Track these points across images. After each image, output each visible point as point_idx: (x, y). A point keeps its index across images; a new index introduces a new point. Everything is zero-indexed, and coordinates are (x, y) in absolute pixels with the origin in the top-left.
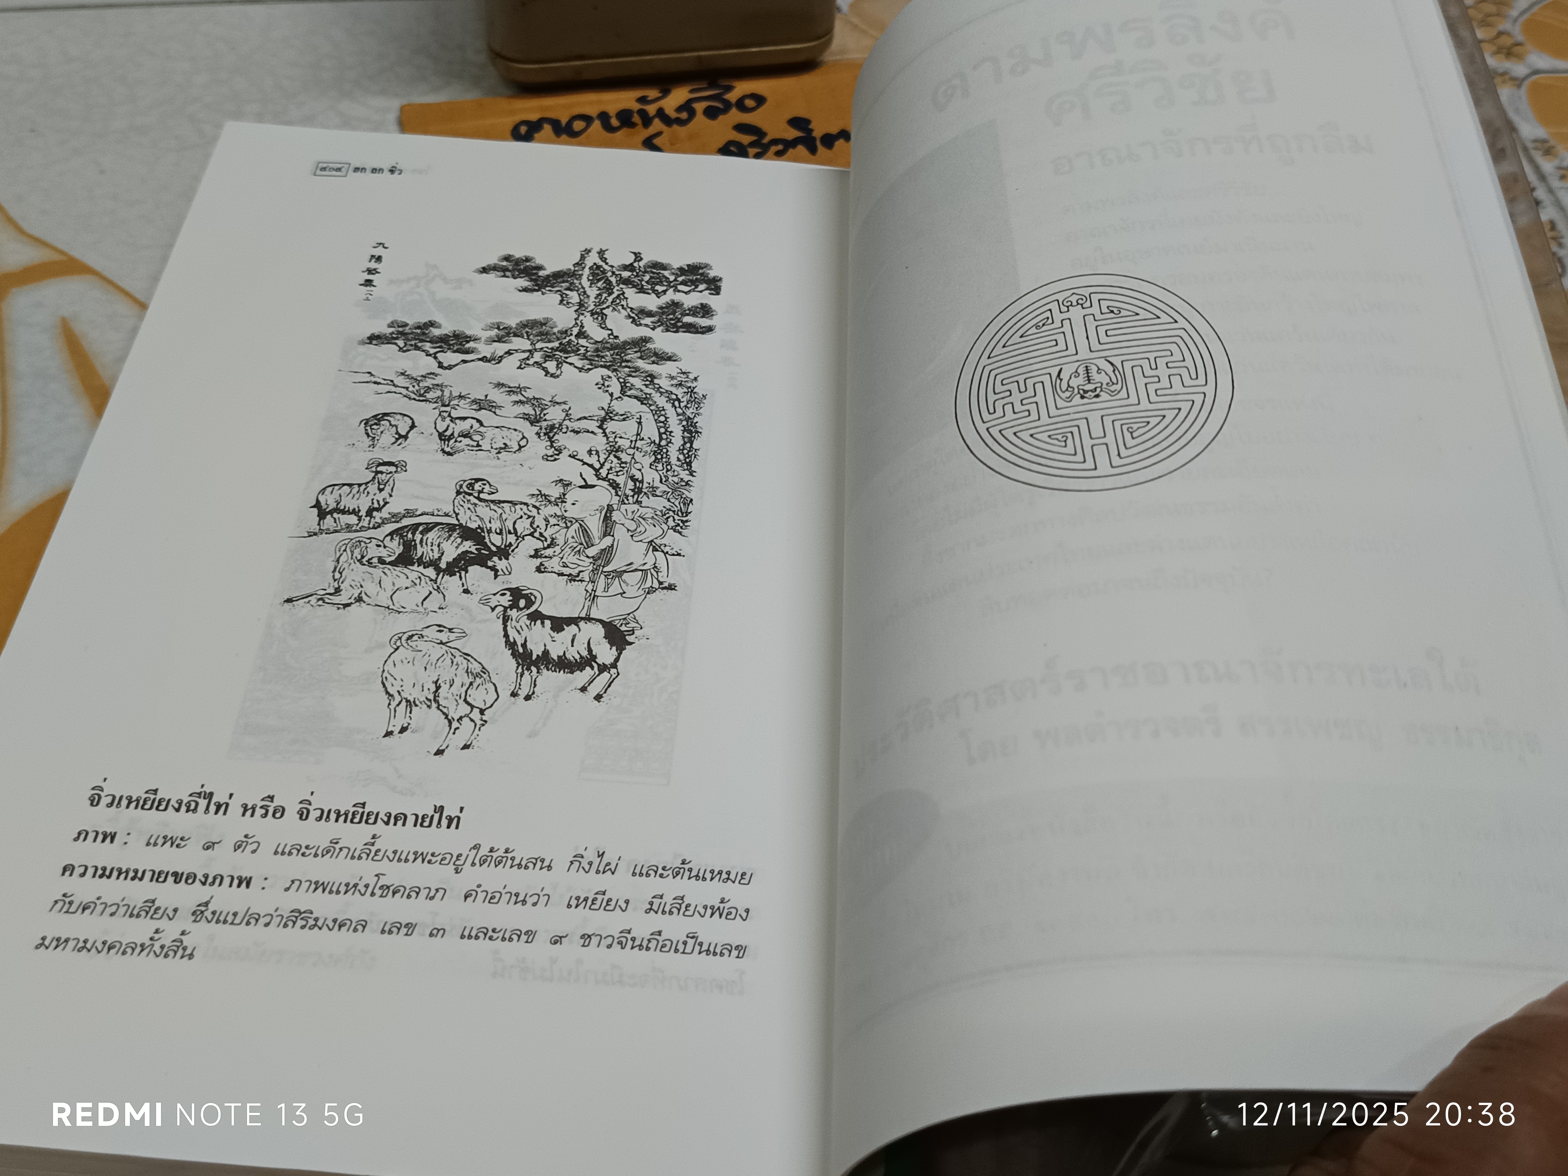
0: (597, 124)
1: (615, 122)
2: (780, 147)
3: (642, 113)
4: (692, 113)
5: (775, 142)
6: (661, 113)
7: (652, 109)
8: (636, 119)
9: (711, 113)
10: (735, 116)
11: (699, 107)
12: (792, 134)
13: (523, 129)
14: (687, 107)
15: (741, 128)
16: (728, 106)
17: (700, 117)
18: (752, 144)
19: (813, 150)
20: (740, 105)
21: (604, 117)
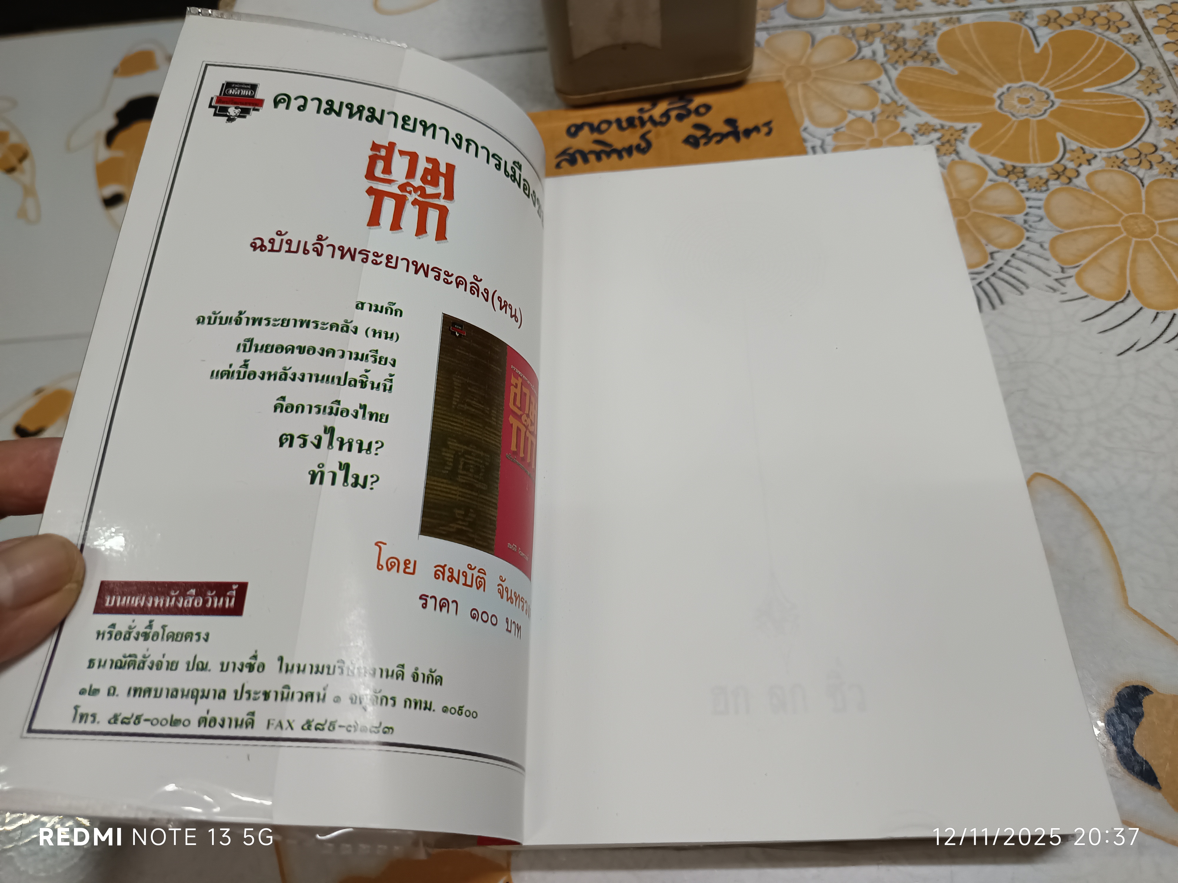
0: (614, 126)
1: (624, 124)
2: (718, 138)
3: (641, 119)
4: (669, 118)
5: (716, 135)
6: (651, 119)
7: (646, 116)
8: (637, 122)
9: (680, 118)
10: (693, 119)
11: (673, 114)
12: (726, 129)
13: (573, 130)
14: (666, 114)
15: (697, 126)
16: (689, 113)
17: (673, 121)
18: (703, 136)
19: (738, 139)
20: (697, 111)
21: (619, 121)
